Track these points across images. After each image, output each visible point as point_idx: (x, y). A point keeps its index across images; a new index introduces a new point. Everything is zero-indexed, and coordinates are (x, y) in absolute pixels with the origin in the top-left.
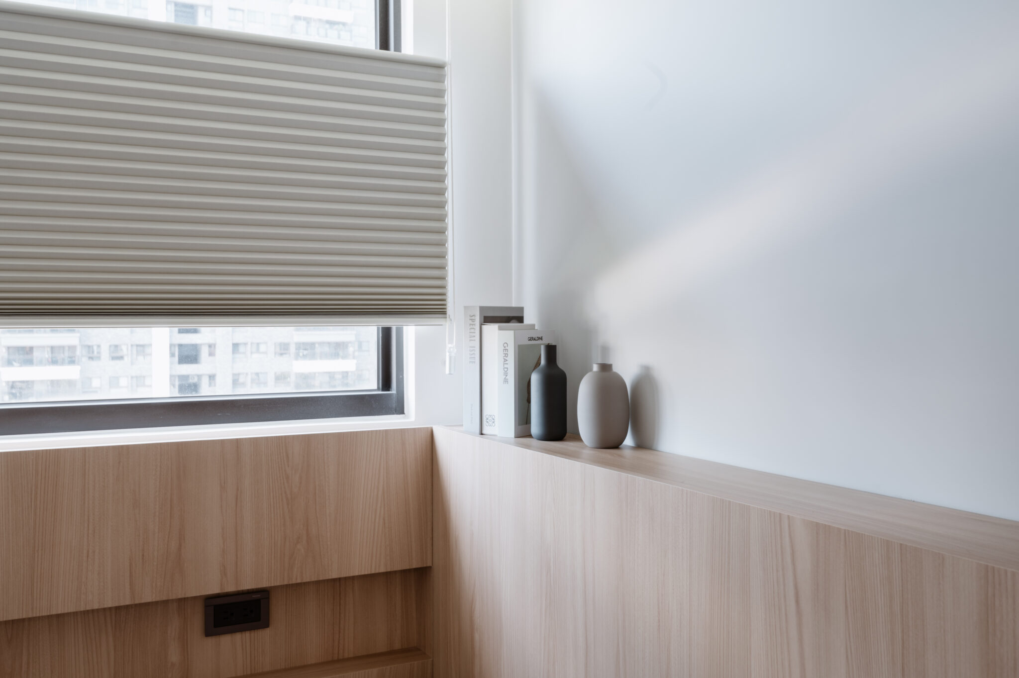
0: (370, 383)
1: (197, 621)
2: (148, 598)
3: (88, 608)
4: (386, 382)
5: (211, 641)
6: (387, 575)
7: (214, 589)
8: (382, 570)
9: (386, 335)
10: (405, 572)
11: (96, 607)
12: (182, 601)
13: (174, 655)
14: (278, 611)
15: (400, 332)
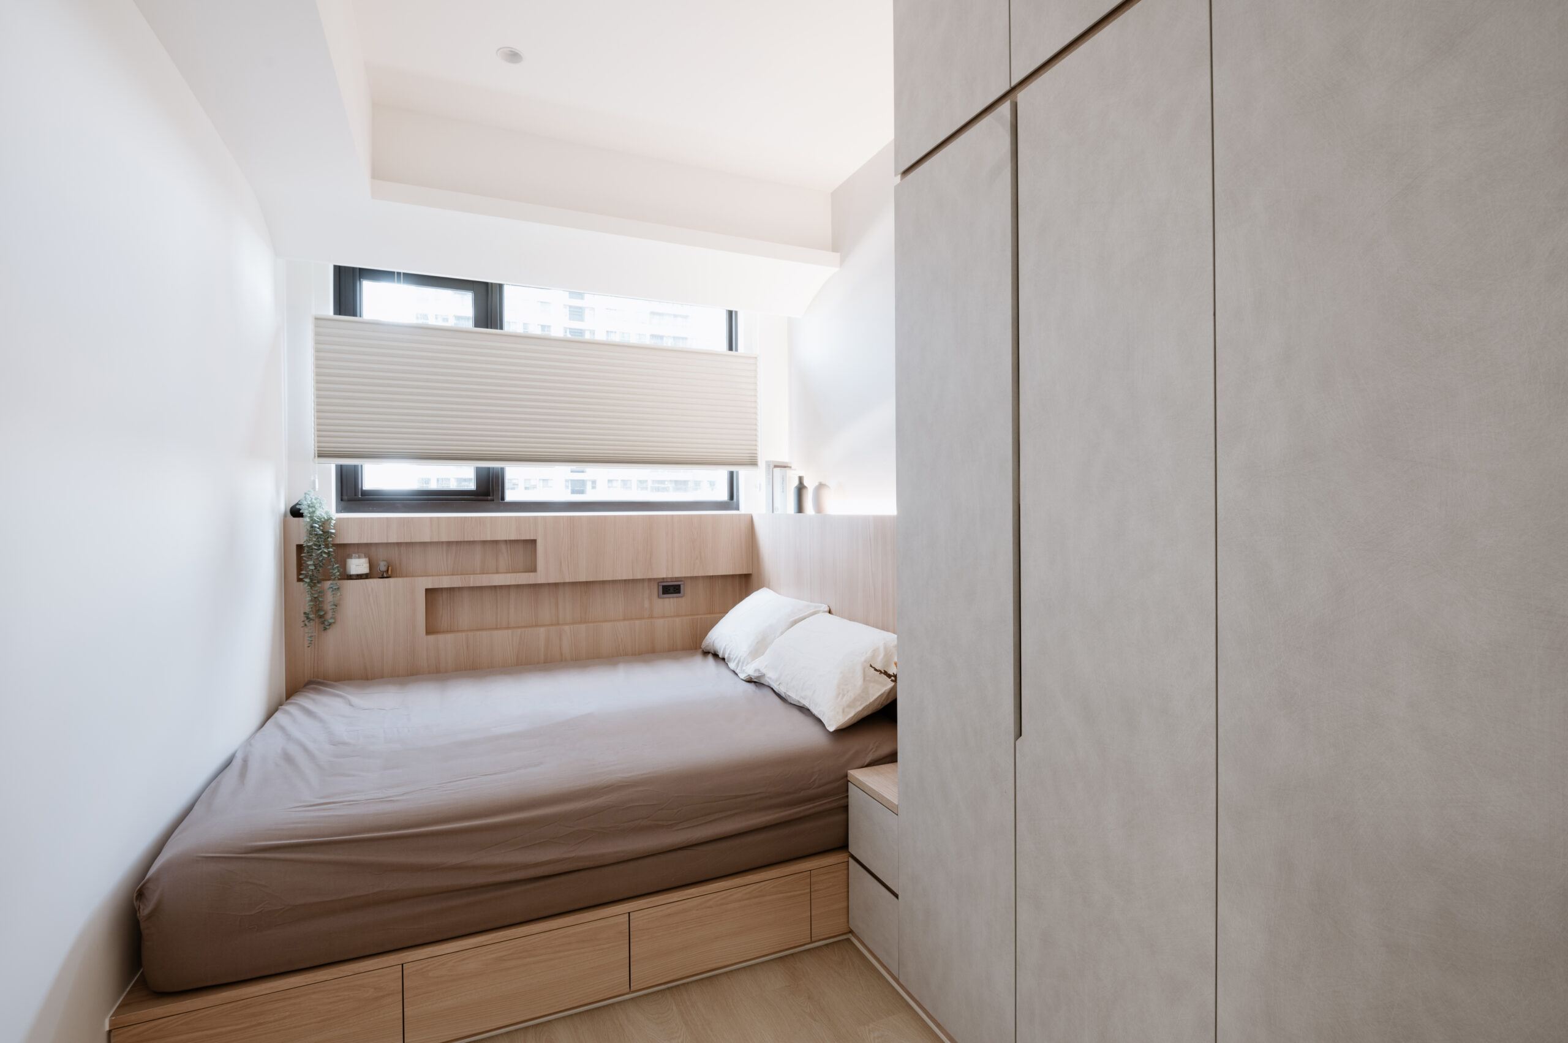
0: (724, 496)
1: (655, 590)
2: (639, 577)
3: (617, 579)
4: (731, 497)
5: (661, 601)
6: (733, 576)
7: (663, 574)
8: (731, 573)
9: (731, 474)
10: (740, 576)
11: (620, 579)
12: (650, 580)
13: (647, 604)
14: (686, 589)
15: (737, 472)
